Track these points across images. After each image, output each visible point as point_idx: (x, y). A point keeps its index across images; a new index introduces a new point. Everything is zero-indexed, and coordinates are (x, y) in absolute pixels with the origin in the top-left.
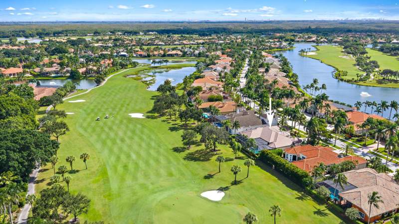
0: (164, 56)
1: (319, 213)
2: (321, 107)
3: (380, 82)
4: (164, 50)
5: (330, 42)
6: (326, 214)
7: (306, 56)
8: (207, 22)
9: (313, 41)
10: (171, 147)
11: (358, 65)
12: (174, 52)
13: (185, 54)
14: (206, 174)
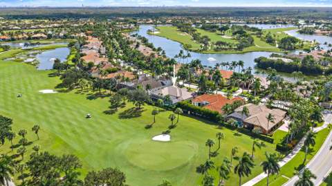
0: (29, 39)
1: (236, 134)
2: (197, 69)
3: (216, 50)
4: (27, 34)
5: (164, 23)
6: (240, 135)
7: (154, 35)
8: (47, 8)
9: (151, 23)
10: (101, 112)
11: (194, 39)
12: (38, 35)
13: (50, 37)
14: (145, 125)
